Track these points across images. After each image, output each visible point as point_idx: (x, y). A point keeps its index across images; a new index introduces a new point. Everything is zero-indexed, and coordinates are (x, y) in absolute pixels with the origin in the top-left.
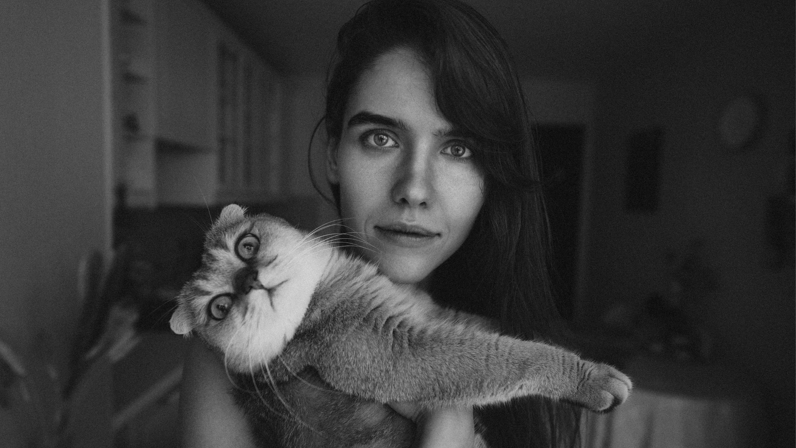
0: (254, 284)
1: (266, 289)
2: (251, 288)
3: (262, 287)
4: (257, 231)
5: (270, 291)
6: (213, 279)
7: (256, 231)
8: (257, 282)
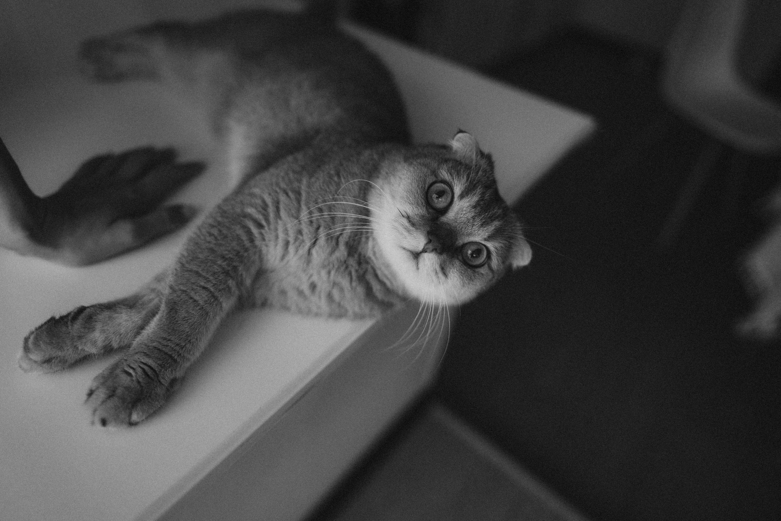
0: (430, 246)
1: (421, 253)
2: (430, 241)
3: (424, 251)
4: (482, 272)
5: (416, 255)
6: (470, 212)
7: (484, 270)
8: (431, 249)
